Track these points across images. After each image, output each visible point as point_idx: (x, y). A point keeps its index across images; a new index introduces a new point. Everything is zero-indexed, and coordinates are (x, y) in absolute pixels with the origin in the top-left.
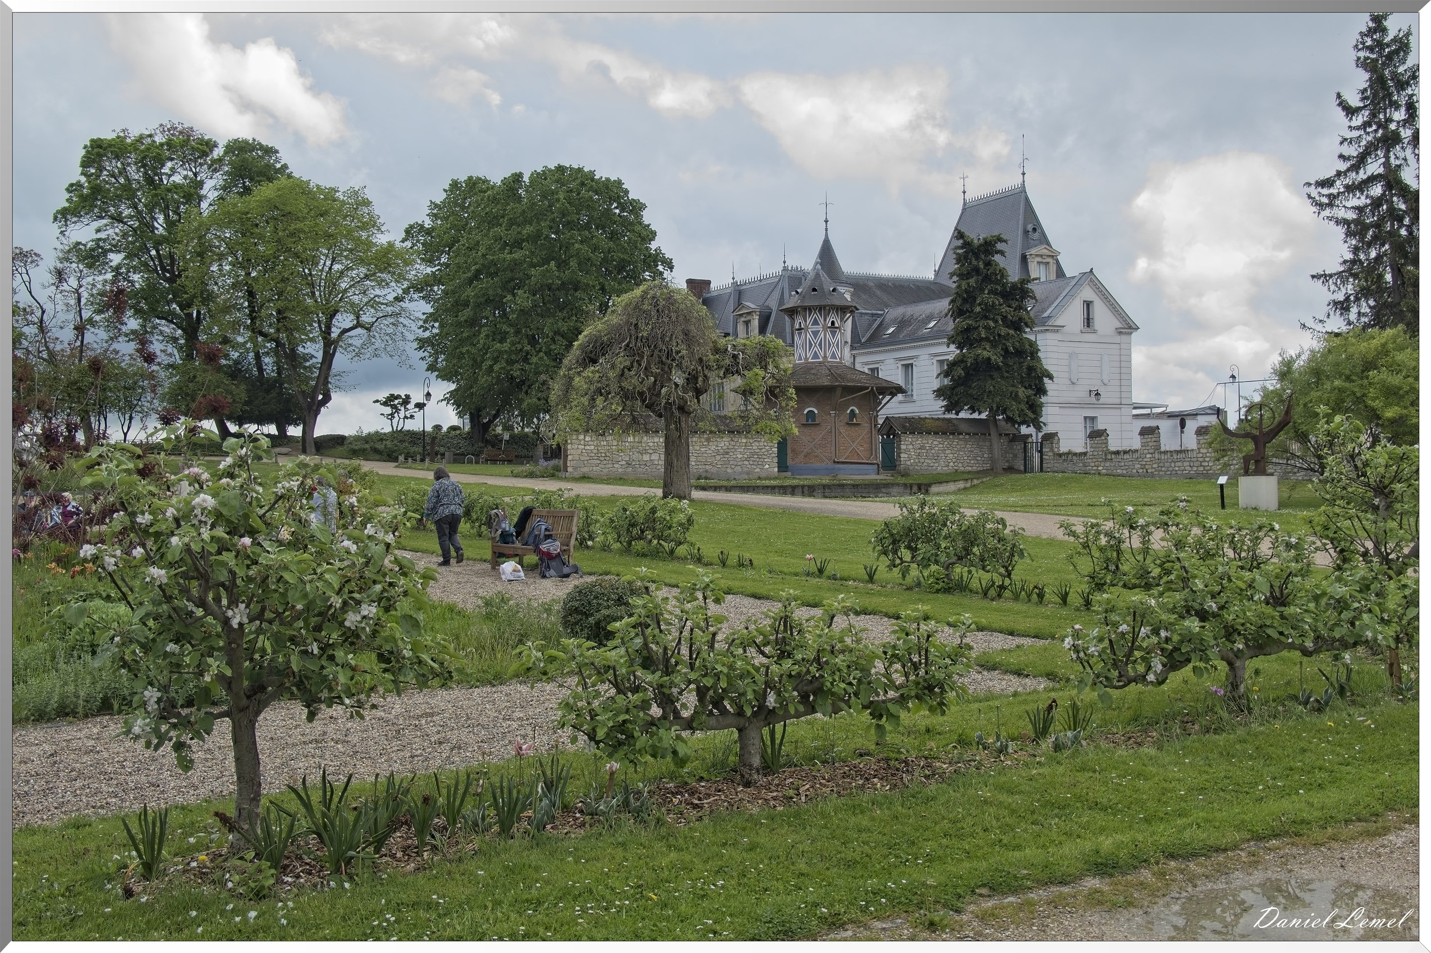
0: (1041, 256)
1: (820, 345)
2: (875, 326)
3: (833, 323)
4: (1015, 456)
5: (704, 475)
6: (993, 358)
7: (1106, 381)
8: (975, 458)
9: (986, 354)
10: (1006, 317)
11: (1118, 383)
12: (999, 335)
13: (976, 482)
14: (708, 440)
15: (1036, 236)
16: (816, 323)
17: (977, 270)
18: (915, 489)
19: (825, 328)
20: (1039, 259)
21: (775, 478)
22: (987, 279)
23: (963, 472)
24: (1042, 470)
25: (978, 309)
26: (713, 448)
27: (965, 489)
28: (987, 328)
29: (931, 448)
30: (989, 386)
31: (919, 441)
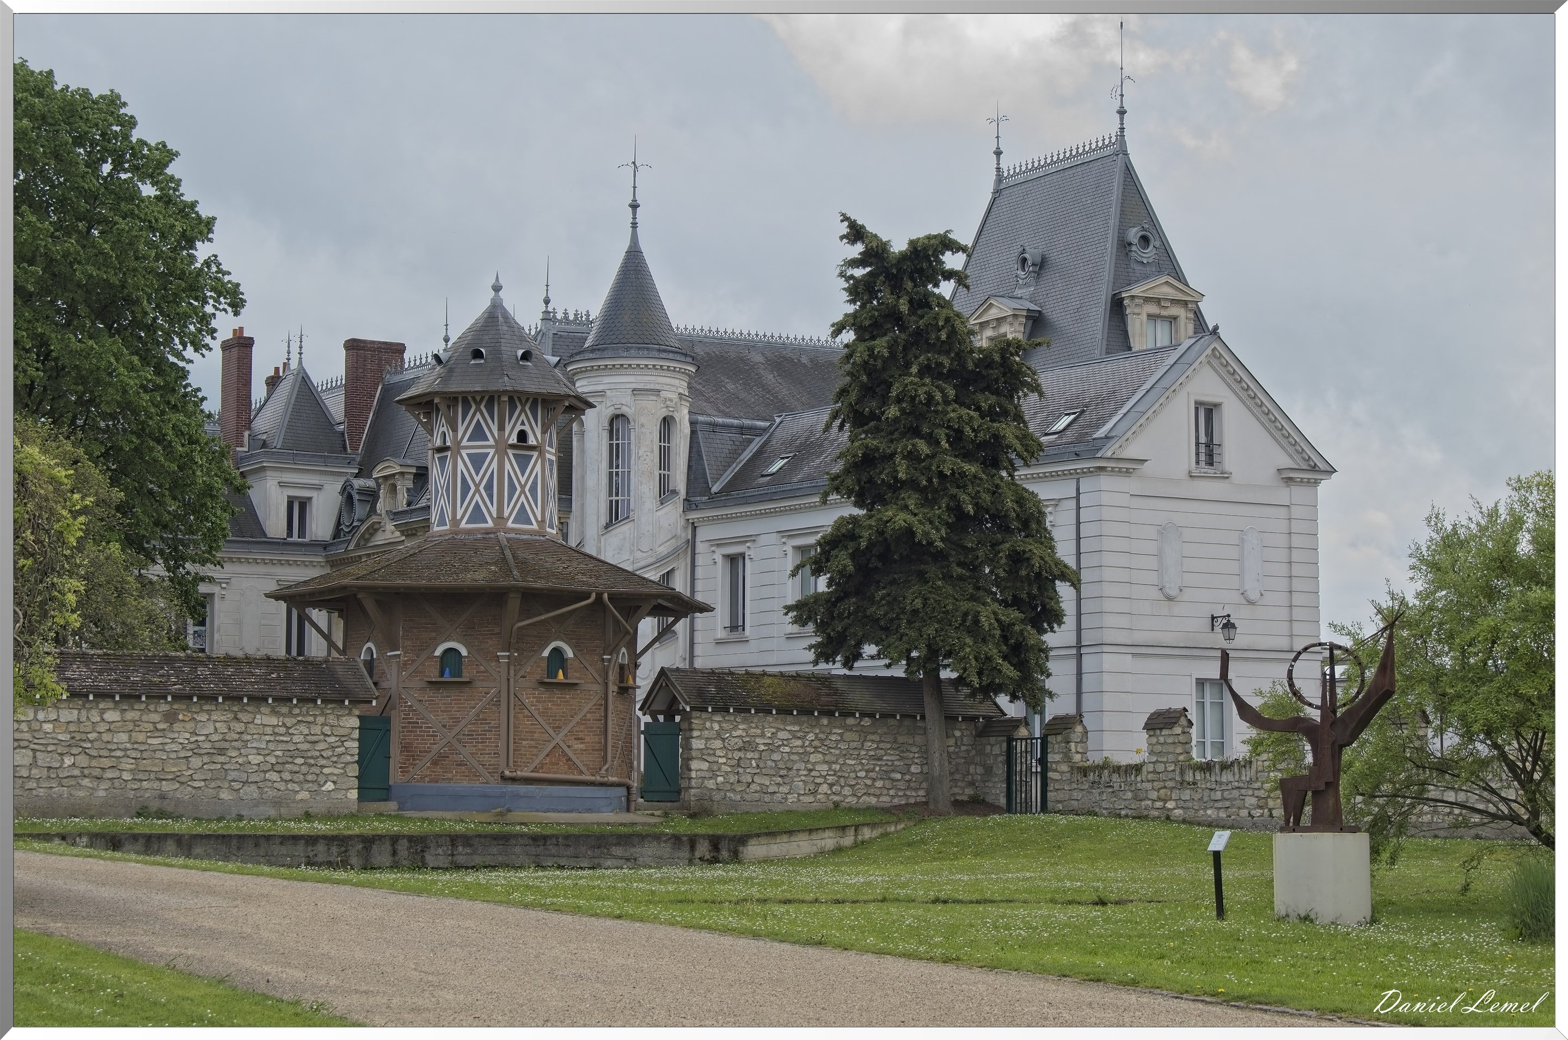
0: (1158, 301)
1: (489, 487)
2: (747, 455)
3: (522, 436)
4: (989, 771)
5: (155, 805)
6: (919, 530)
7: (1253, 596)
8: (885, 776)
9: (902, 519)
10: (959, 432)
11: (1283, 599)
12: (941, 475)
13: (867, 833)
14: (170, 718)
15: (1149, 254)
16: (478, 434)
17: (894, 317)
18: (703, 849)
19: (502, 448)
20: (1152, 309)
21: (352, 816)
22: (919, 339)
23: (851, 810)
24: (1044, 808)
25: (893, 411)
26: (184, 737)
27: (839, 850)
28: (912, 456)
29: (772, 748)
30: (913, 599)
31: (740, 730)
